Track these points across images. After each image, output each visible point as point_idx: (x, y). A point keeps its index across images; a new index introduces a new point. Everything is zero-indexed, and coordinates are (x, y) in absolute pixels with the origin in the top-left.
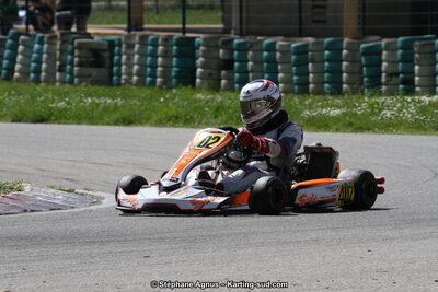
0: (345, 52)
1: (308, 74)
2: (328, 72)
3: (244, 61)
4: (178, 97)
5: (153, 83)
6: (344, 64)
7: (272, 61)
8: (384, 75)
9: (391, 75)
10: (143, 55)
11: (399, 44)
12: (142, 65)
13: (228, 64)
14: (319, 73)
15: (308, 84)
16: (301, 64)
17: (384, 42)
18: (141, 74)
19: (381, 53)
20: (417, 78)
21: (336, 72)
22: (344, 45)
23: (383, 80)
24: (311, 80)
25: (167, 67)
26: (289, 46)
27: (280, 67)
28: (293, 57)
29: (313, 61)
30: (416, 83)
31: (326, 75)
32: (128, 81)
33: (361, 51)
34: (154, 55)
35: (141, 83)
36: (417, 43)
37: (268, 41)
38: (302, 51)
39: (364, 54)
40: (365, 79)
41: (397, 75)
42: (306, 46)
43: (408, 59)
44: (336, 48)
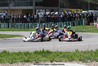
3: (15, 26)
4: (8, 29)
5: (5, 28)
7: (18, 26)
9: (30, 27)
10: (4, 25)
12: (4, 26)
13: (13, 26)
14: (23, 27)
16: (21, 26)
17: (29, 24)
18: (4, 27)
20: (33, 27)
21: (25, 27)
25: (6, 26)
32: (2, 28)
34: (5, 25)
35: (4, 28)
37: (17, 24)
38: (21, 25)
43: (32, 25)
44: (25, 24)
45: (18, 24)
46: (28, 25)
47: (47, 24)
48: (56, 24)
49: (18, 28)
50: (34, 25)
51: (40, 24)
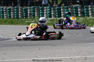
0: (19, 10)
1: (11, 14)
2: (16, 14)
6: (19, 12)
8: (28, 14)
11: (32, 8)
15: (11, 16)
16: (10, 12)
17: (28, 8)
19: (28, 10)
20: (36, 15)
22: (19, 8)
23: (28, 15)
24: (12, 16)
26: (7, 8)
27: (4, 13)
28: (8, 11)
29: (12, 12)
30: (36, 16)
31: (15, 14)
33: (23, 9)
36: (36, 8)
38: (10, 9)
39: (24, 10)
40: (24, 15)
41: (31, 14)
42: (11, 8)
44: (18, 9)
45: (3, 9)
46: (25, 10)
47: (67, 8)
48: (86, 8)
49: (4, 18)
50: (38, 10)
51: (52, 9)
